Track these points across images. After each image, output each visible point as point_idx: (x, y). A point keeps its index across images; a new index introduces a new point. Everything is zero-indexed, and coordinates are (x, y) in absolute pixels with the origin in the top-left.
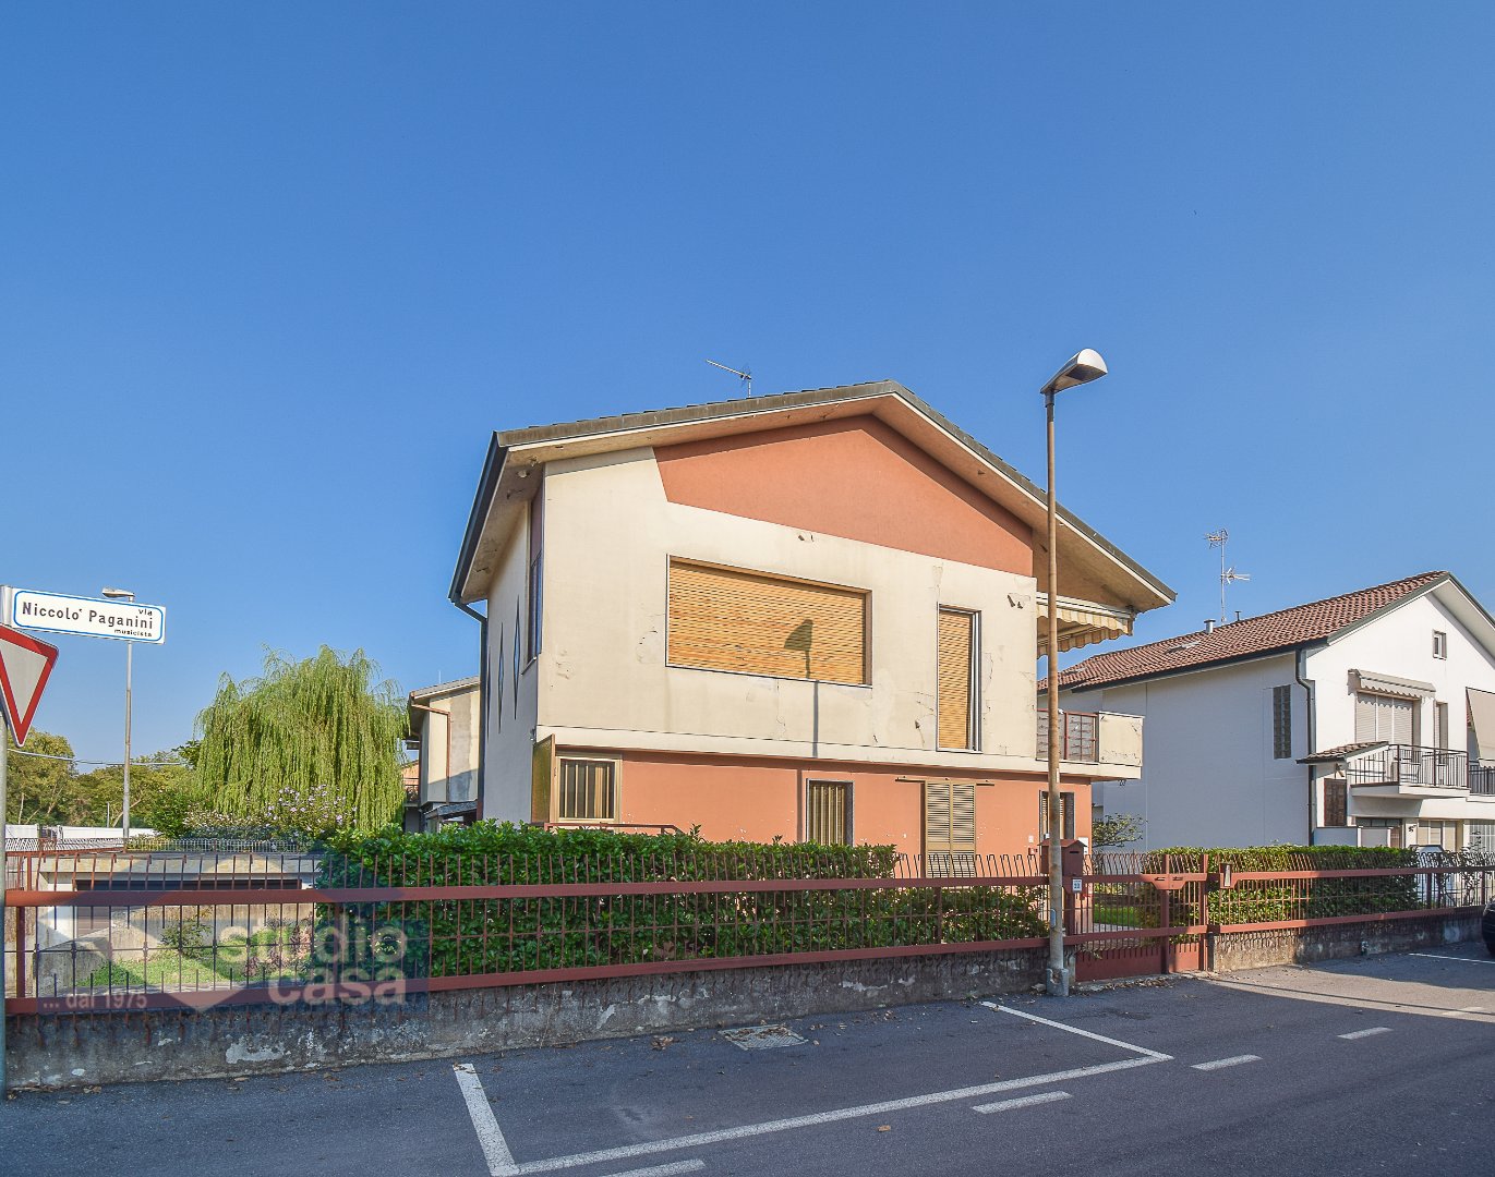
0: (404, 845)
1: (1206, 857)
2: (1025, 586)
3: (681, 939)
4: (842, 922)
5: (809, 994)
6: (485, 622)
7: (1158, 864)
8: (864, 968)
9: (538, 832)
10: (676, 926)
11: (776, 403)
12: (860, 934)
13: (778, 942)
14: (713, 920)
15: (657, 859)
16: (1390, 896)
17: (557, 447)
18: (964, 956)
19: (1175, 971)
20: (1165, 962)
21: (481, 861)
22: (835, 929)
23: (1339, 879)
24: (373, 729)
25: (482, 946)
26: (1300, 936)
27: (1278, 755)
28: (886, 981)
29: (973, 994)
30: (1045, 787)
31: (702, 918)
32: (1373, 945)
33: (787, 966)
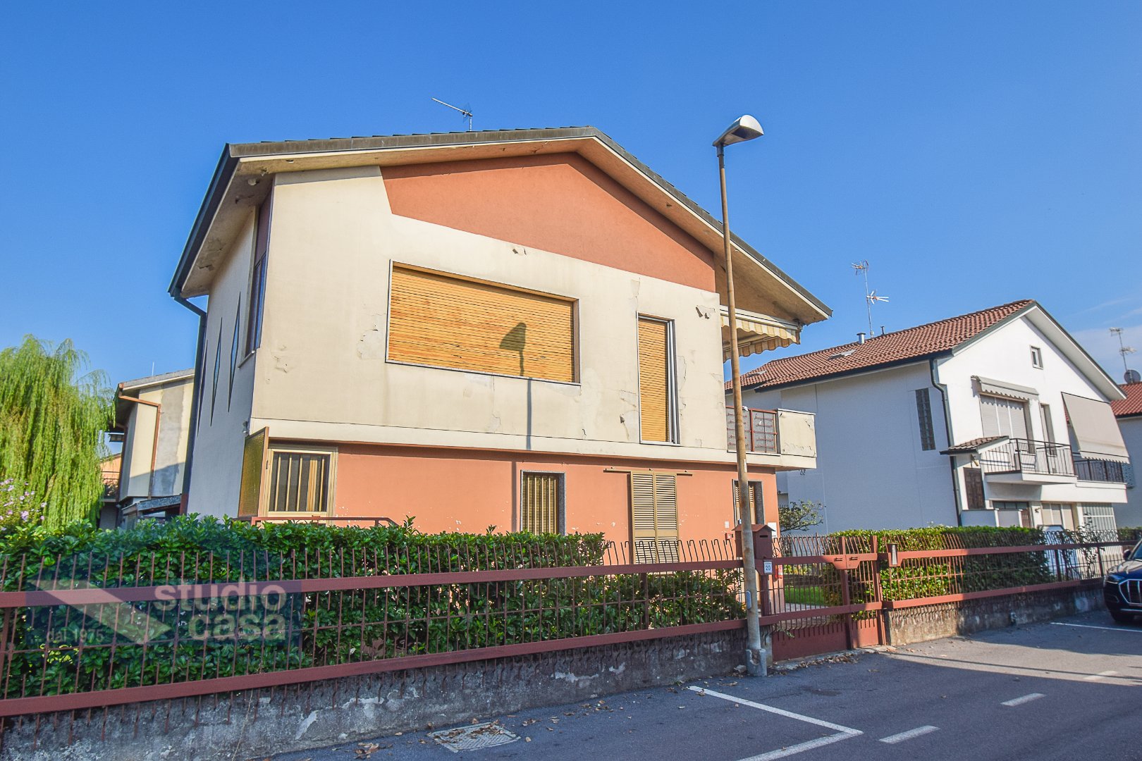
0: (92, 543)
1: (875, 538)
2: (710, 300)
3: (391, 636)
4: (554, 611)
5: (521, 688)
6: (204, 317)
7: (836, 546)
8: (576, 657)
9: (243, 527)
10: (386, 622)
11: (493, 137)
12: (572, 623)
13: (490, 635)
14: (425, 614)
15: (369, 553)
16: (1027, 570)
17: (288, 160)
18: (671, 641)
19: (858, 647)
20: (849, 640)
21: (178, 558)
22: (547, 618)
23: (984, 555)
24: (73, 421)
25: (171, 652)
26: (960, 609)
27: (925, 447)
28: (597, 671)
29: (680, 679)
30: (734, 476)
31: (413, 613)
32: (1021, 616)
33: (500, 660)
